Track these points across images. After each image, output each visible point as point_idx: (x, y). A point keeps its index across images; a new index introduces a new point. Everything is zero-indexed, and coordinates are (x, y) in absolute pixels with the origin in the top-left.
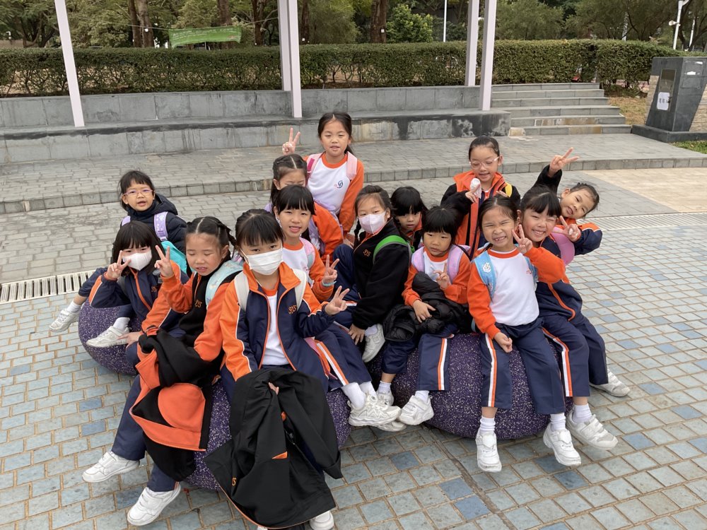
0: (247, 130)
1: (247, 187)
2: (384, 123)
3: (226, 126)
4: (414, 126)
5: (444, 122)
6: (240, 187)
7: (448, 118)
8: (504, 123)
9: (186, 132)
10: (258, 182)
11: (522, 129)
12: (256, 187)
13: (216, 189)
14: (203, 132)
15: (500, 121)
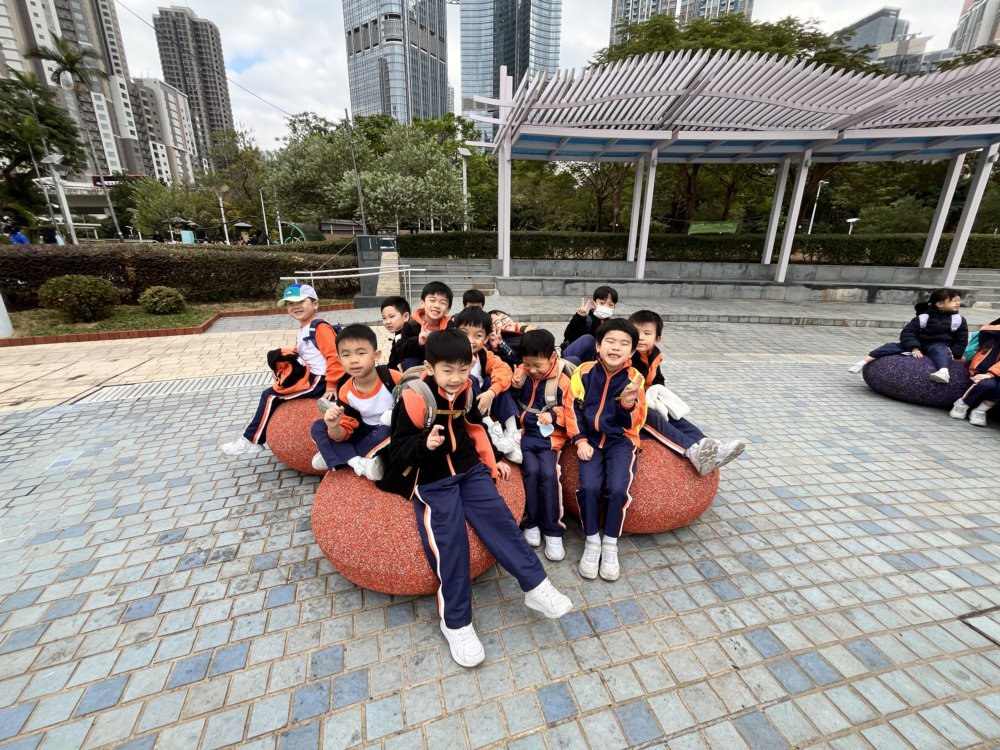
0: (748, 287)
1: (788, 321)
2: (856, 290)
3: (735, 284)
4: (883, 293)
5: (912, 292)
6: (784, 321)
7: (915, 289)
8: (970, 297)
9: (708, 286)
10: (796, 319)
11: (989, 304)
12: (794, 322)
13: (767, 320)
14: (719, 287)
15: (968, 295)
